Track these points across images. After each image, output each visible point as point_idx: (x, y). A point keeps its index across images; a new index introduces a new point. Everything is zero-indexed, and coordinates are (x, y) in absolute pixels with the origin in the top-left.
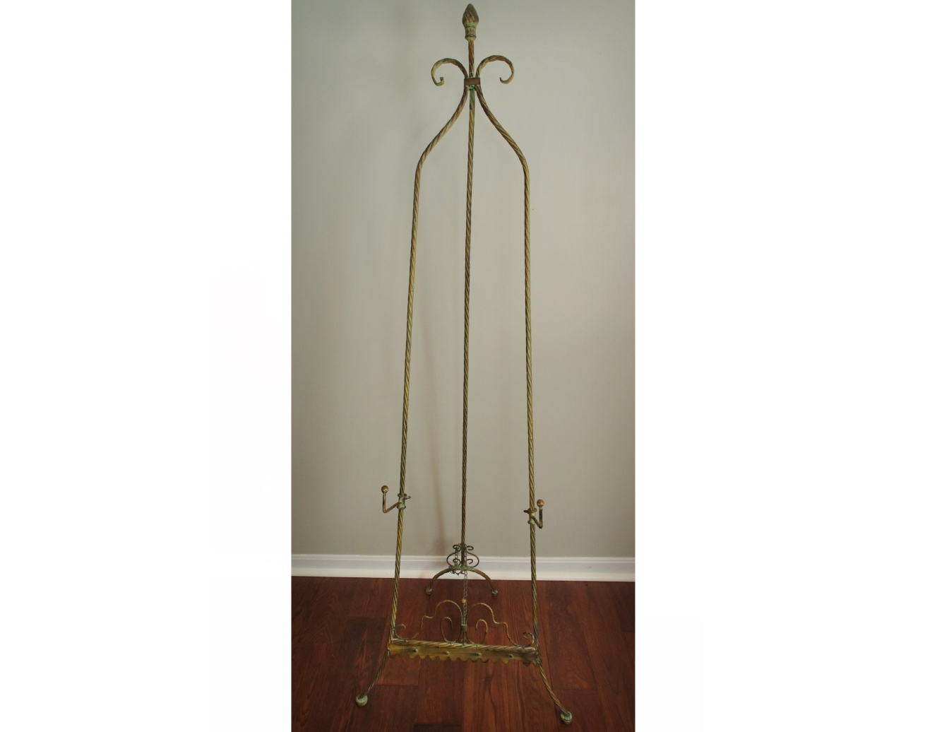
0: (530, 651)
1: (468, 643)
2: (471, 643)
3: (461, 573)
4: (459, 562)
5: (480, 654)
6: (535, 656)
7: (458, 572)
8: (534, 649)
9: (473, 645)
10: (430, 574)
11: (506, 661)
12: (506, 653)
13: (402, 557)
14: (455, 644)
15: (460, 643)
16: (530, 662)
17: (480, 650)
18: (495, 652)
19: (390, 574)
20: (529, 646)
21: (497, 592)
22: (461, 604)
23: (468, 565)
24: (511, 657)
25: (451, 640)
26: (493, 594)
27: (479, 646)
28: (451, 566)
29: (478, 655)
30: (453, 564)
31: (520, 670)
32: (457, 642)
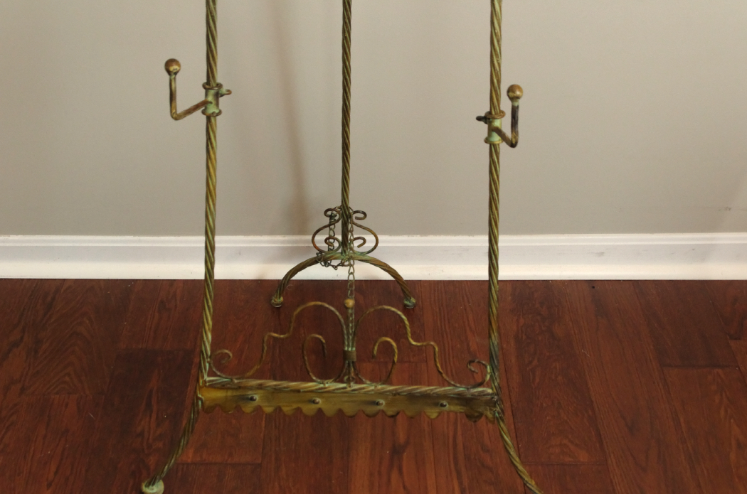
0: (483, 394)
1: (356, 383)
2: (363, 383)
3: (342, 265)
4: (336, 245)
5: (382, 401)
6: (491, 403)
7: (335, 263)
8: (490, 391)
9: (369, 387)
11: (433, 413)
12: (434, 400)
13: (217, 238)
14: (331, 385)
15: (342, 382)
16: (481, 415)
17: (382, 394)
18: (412, 397)
19: (196, 271)
20: (480, 385)
21: (413, 300)
22: (344, 309)
23: (356, 249)
24: (442, 405)
25: (324, 376)
26: (405, 306)
27: (380, 387)
28: (321, 251)
29: (378, 404)
30: (324, 246)
32: (335, 381)
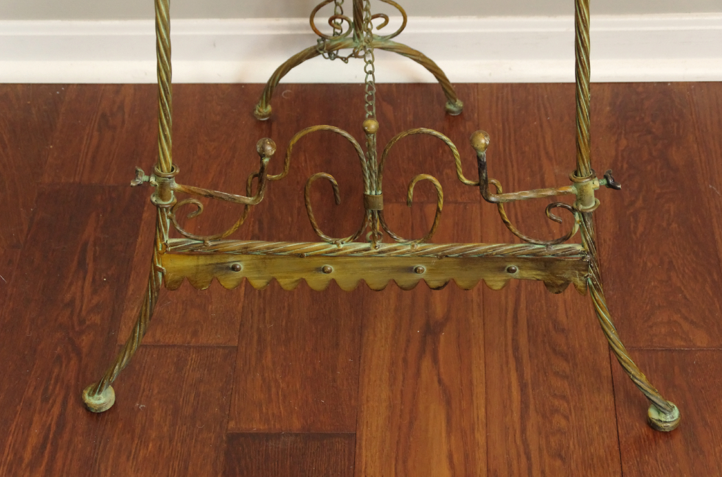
0: (569, 253)
1: (385, 241)
2: (394, 241)
3: (355, 55)
4: (345, 25)
5: (421, 267)
6: (581, 266)
7: (343, 53)
8: (579, 248)
9: (404, 246)
10: (260, 72)
11: (496, 282)
12: (498, 263)
13: (174, 23)
14: (347, 245)
15: (363, 240)
16: (567, 282)
17: (422, 256)
18: (466, 260)
20: (565, 239)
21: (459, 104)
23: (374, 31)
24: (510, 270)
25: (335, 233)
26: (448, 112)
27: (418, 246)
28: (324, 37)
29: (416, 271)
30: (329, 31)
31: (523, 305)
32: (354, 240)
